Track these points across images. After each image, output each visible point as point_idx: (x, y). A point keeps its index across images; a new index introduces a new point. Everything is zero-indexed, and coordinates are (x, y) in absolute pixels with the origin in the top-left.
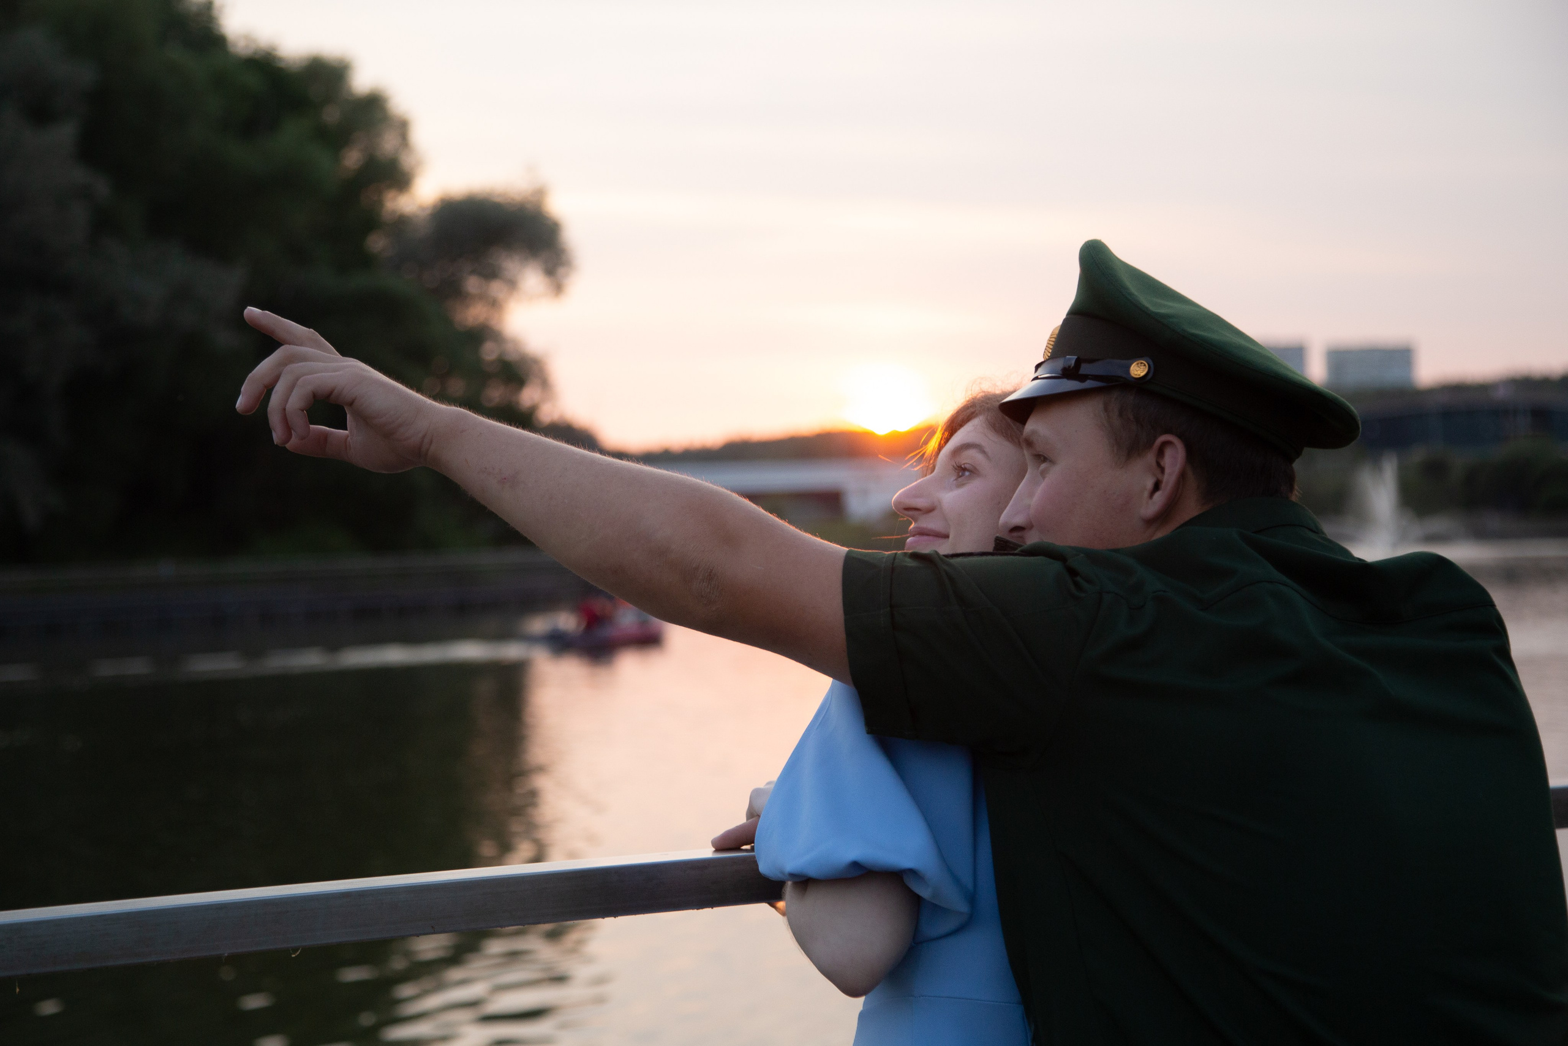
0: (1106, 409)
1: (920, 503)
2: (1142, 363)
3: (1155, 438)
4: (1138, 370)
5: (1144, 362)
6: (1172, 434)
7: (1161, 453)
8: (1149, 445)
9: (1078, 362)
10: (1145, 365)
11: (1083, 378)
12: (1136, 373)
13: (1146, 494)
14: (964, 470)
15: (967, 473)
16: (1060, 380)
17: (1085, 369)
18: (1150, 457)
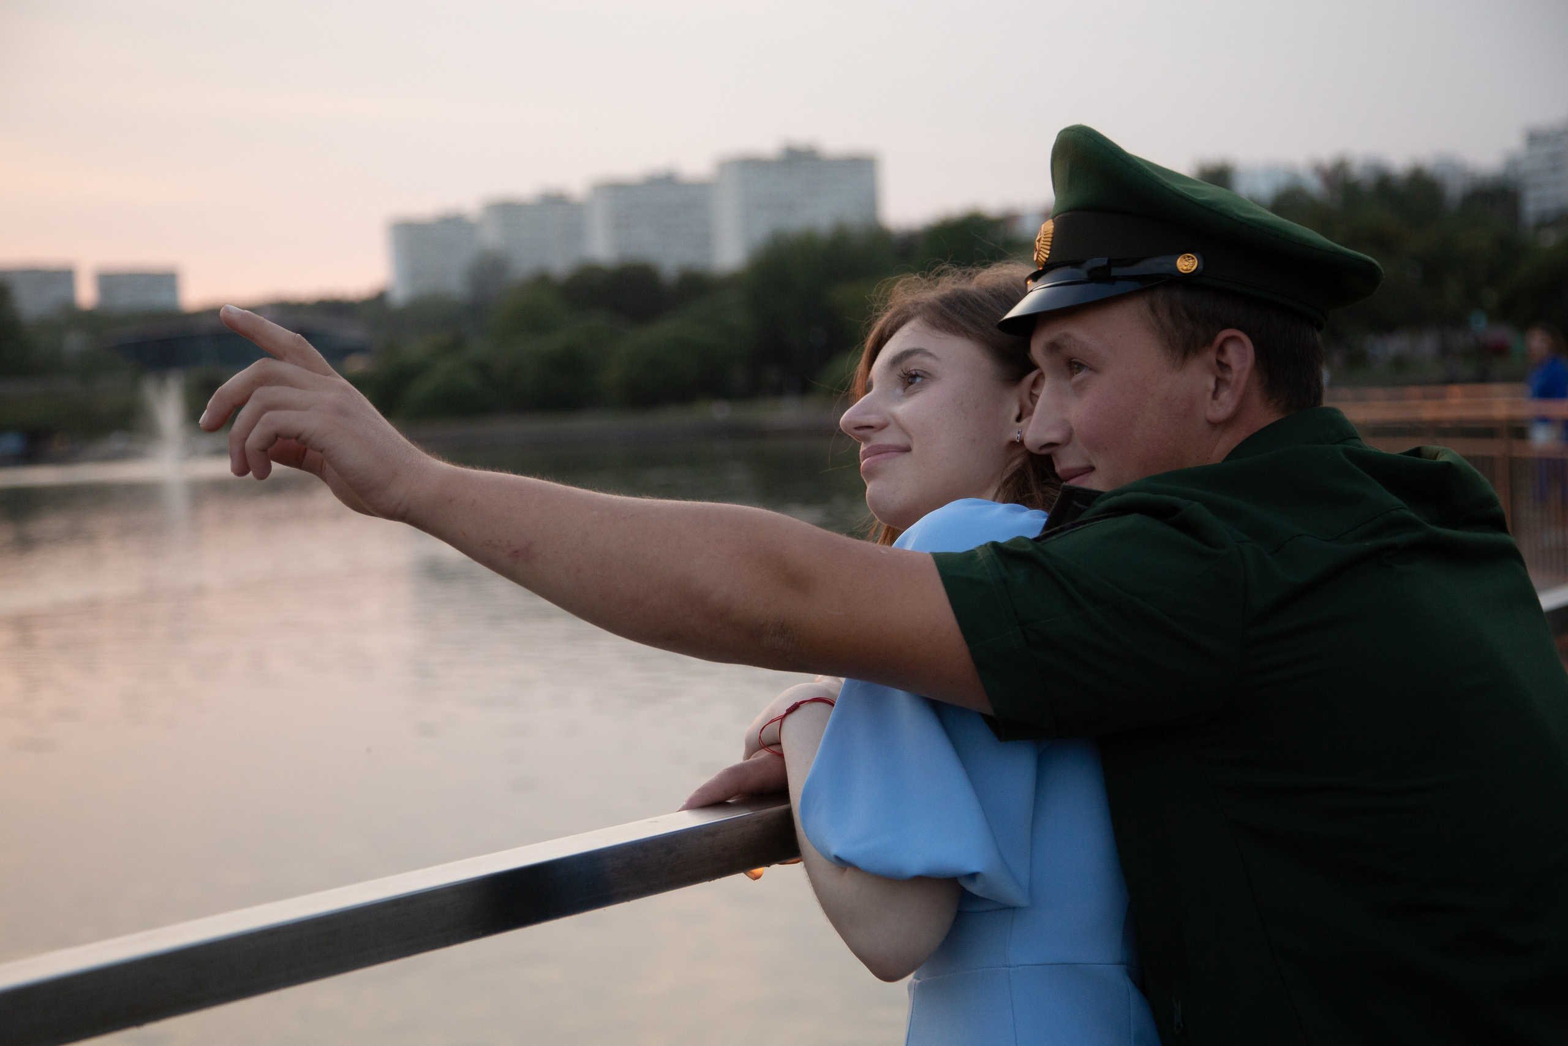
0: (1153, 309)
1: (872, 419)
2: (1189, 257)
3: (1215, 335)
4: (1186, 264)
5: (1192, 255)
6: (1232, 328)
7: (1222, 350)
8: (1209, 341)
9: (1110, 264)
10: (1193, 259)
11: (1113, 280)
12: (1185, 268)
13: (1209, 395)
14: (915, 376)
15: (918, 380)
16: (1087, 285)
17: (1115, 272)
18: (1211, 355)
